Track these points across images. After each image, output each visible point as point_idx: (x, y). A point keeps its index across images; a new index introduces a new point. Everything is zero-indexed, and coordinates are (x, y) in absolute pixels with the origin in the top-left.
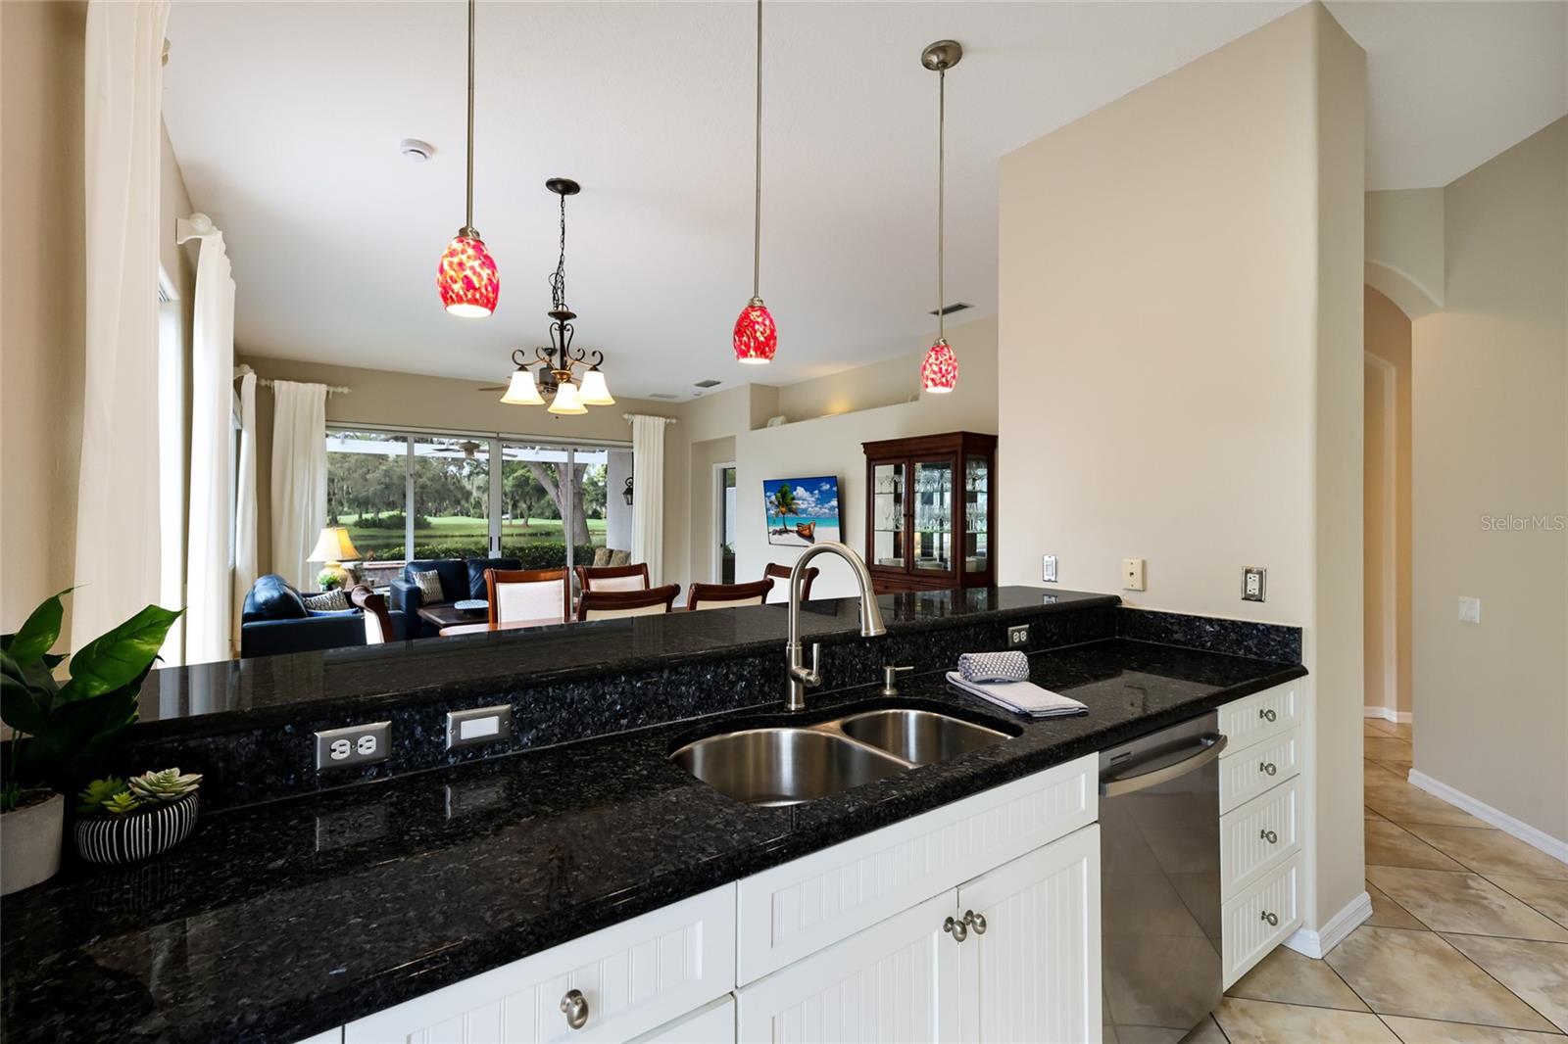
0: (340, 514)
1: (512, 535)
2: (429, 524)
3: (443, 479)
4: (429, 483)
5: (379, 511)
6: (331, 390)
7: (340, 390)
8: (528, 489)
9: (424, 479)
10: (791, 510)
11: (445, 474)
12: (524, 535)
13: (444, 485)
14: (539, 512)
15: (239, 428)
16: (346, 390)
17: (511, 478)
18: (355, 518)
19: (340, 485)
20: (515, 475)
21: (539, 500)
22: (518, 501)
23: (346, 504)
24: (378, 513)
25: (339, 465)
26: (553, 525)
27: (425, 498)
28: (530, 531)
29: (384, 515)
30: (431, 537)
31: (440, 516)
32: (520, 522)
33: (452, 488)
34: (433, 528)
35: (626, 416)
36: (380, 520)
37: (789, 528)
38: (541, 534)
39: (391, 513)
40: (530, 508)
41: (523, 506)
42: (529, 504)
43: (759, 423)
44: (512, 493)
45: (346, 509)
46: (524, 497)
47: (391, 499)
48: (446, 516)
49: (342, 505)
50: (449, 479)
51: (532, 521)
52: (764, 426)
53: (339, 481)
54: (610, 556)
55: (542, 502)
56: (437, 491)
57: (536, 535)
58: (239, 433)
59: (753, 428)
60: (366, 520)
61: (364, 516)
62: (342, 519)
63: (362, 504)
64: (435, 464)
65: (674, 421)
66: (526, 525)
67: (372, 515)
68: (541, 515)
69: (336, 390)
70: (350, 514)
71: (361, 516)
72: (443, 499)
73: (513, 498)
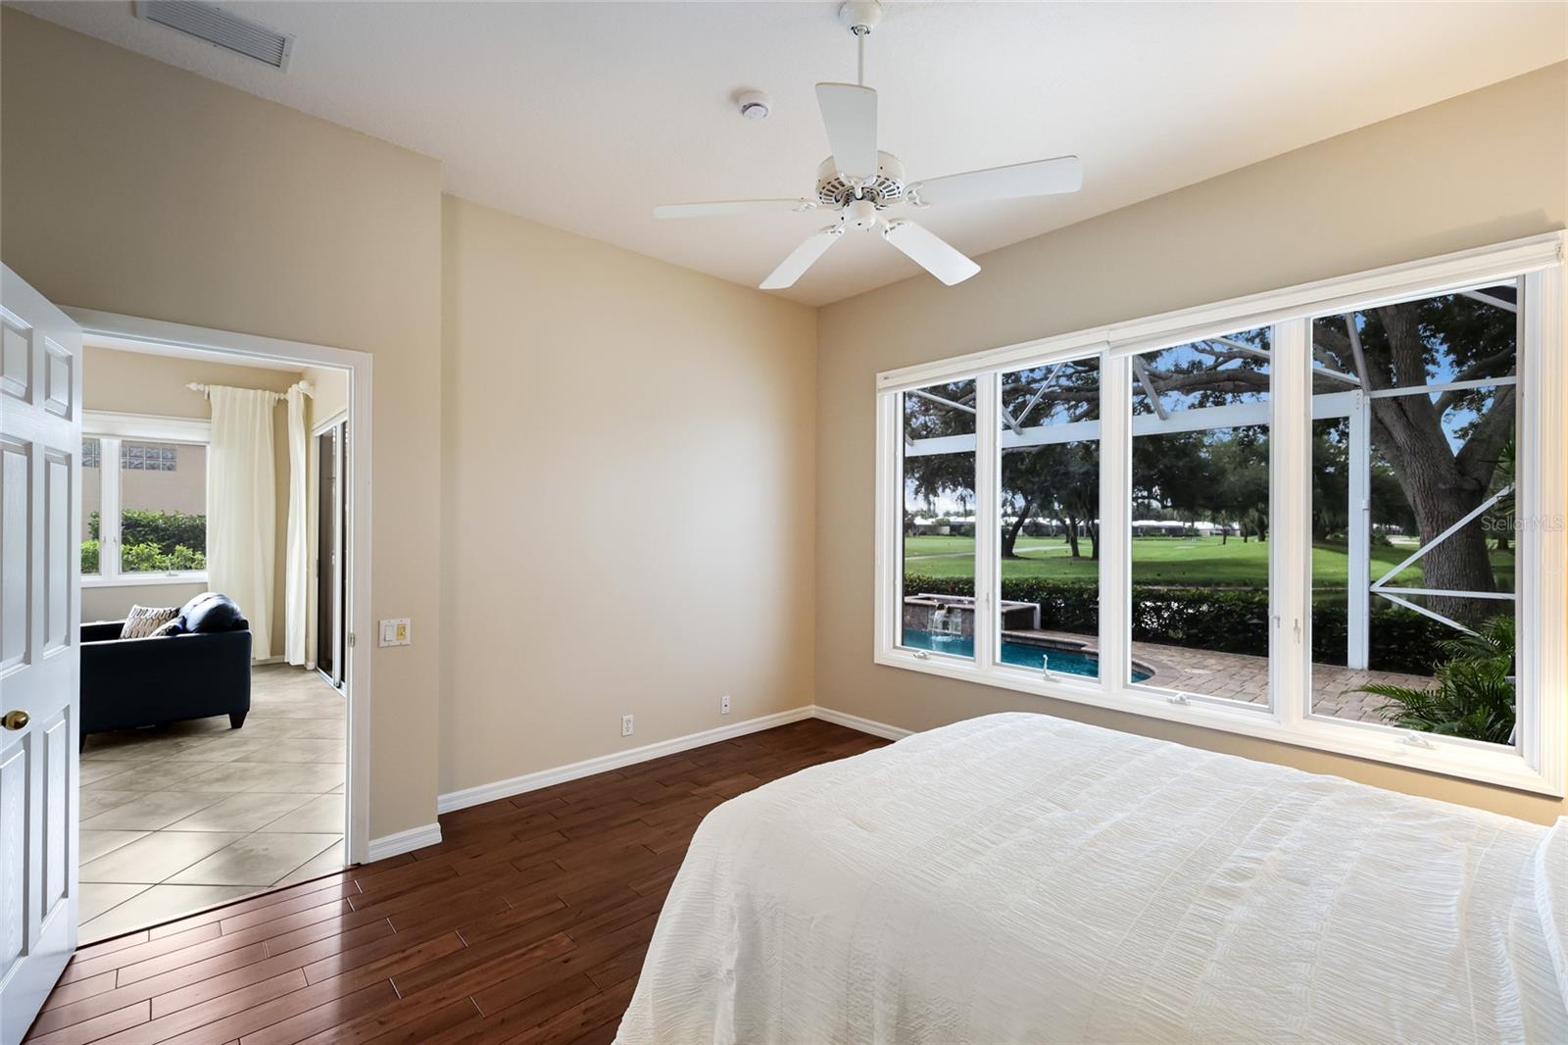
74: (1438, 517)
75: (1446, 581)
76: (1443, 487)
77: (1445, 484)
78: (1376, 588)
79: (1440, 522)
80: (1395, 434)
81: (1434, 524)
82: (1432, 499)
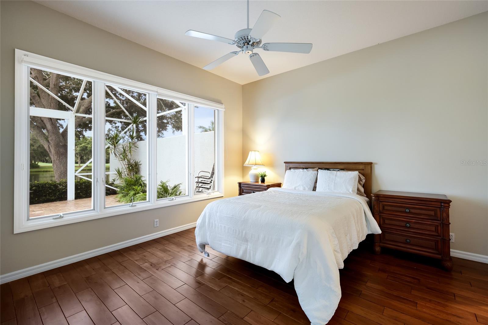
74: (59, 153)
75: (63, 172)
76: (61, 144)
77: (62, 143)
78: (76, 174)
79: (60, 155)
80: (47, 126)
81: (58, 155)
82: (58, 147)
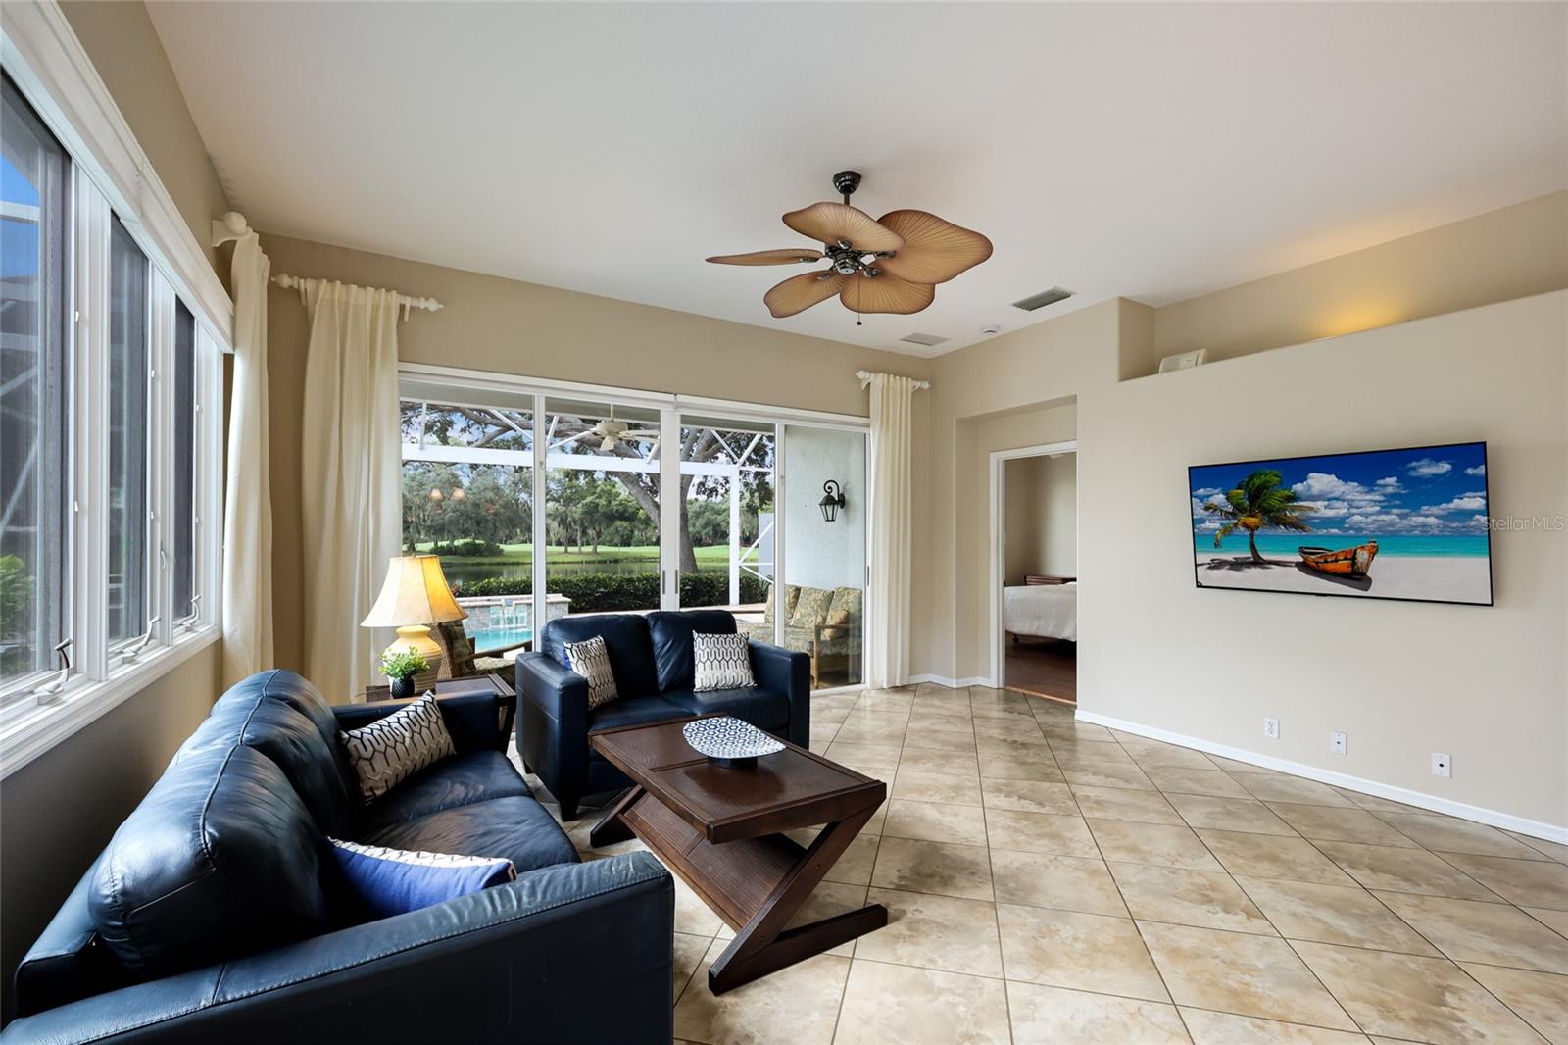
0: (418, 542)
1: (582, 562)
2: (502, 551)
3: (515, 506)
4: (502, 510)
5: (454, 538)
6: (408, 302)
7: (422, 304)
8: (597, 516)
9: (497, 506)
10: (1277, 520)
11: (517, 501)
12: (593, 562)
13: (516, 512)
14: (608, 539)
15: (230, 350)
16: (433, 305)
17: (580, 505)
18: (430, 545)
19: (417, 514)
20: (585, 502)
21: (608, 526)
22: (586, 527)
23: (423, 533)
24: (453, 541)
25: (416, 493)
26: (624, 553)
27: (498, 526)
28: (599, 558)
29: (458, 542)
30: (504, 564)
31: (510, 544)
32: (589, 549)
33: (523, 515)
34: (505, 556)
35: (861, 374)
36: (455, 547)
37: (1265, 556)
38: (610, 562)
39: (466, 541)
40: (599, 535)
41: (591, 533)
42: (598, 530)
43: (1141, 364)
44: (582, 519)
45: (422, 537)
46: (593, 523)
47: (465, 527)
48: (515, 544)
49: (419, 533)
50: (520, 506)
51: (601, 549)
52: (1151, 370)
53: (416, 509)
54: (796, 597)
55: (612, 529)
56: (509, 519)
57: (605, 562)
58: (229, 360)
59: (1126, 376)
60: (442, 547)
61: (440, 544)
62: (420, 547)
63: (438, 531)
64: (507, 491)
65: (926, 386)
66: (595, 552)
67: (448, 542)
68: (611, 543)
69: (415, 303)
70: (426, 542)
71: (436, 544)
72: (515, 526)
73: (582, 524)
78: (740, 564)
